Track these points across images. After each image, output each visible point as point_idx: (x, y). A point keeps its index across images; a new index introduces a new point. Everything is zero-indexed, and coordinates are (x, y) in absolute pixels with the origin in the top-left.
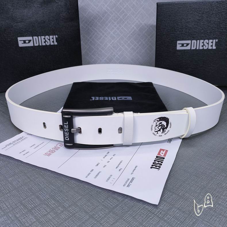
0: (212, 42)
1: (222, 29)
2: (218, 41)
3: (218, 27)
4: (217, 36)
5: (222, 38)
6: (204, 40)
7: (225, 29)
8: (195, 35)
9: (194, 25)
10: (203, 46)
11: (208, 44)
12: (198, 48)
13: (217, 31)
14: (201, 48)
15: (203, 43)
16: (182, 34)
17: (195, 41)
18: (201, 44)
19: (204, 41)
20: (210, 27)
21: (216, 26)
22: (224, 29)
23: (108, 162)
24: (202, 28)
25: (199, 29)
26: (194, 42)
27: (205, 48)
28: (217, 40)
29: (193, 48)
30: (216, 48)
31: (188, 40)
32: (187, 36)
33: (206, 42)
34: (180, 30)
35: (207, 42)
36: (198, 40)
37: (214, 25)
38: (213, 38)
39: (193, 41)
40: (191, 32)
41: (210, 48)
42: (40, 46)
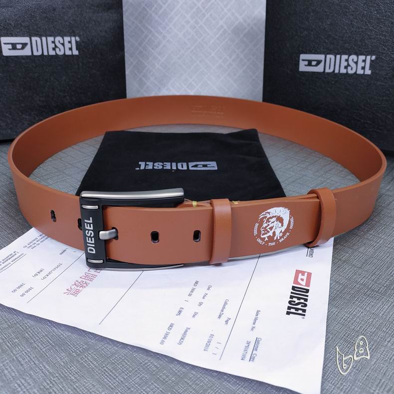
23: (200, 304)
42: (46, 56)
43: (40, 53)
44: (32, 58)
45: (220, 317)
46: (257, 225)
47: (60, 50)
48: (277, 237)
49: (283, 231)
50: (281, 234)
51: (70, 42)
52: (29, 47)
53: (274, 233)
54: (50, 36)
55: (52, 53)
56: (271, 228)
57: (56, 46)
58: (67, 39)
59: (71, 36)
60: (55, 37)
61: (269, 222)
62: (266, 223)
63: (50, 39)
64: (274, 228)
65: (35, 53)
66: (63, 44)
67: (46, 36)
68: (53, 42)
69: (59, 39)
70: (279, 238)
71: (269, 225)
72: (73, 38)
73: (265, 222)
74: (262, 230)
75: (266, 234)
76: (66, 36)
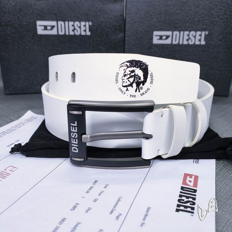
0: (200, 35)
1: (214, 18)
2: (209, 33)
3: (208, 14)
4: (207, 27)
5: (213, 30)
6: (190, 31)
7: (218, 18)
8: (178, 24)
9: (177, 9)
10: (187, 40)
11: (195, 37)
12: (181, 43)
13: (207, 20)
14: (185, 43)
15: (188, 35)
16: (160, 21)
17: (178, 33)
18: (186, 37)
19: (189, 33)
20: (198, 14)
21: (206, 13)
22: (216, 17)
24: (187, 15)
25: (183, 16)
26: (176, 35)
27: (191, 43)
28: (207, 33)
29: (174, 43)
30: (206, 43)
31: (169, 30)
32: (167, 25)
33: (192, 35)
34: (157, 16)
35: (194, 35)
36: (182, 31)
37: (203, 10)
38: (202, 29)
39: (175, 33)
40: (172, 20)
41: (198, 43)
42: (67, 35)
43: (63, 33)
44: (58, 36)
47: (77, 31)
51: (85, 26)
52: (55, 28)
54: (71, 21)
55: (72, 33)
57: (75, 29)
58: (83, 23)
59: (86, 21)
60: (74, 22)
63: (71, 23)
65: (60, 33)
66: (80, 27)
67: (68, 21)
68: (73, 26)
69: (77, 23)
72: (87, 23)
76: (83, 21)
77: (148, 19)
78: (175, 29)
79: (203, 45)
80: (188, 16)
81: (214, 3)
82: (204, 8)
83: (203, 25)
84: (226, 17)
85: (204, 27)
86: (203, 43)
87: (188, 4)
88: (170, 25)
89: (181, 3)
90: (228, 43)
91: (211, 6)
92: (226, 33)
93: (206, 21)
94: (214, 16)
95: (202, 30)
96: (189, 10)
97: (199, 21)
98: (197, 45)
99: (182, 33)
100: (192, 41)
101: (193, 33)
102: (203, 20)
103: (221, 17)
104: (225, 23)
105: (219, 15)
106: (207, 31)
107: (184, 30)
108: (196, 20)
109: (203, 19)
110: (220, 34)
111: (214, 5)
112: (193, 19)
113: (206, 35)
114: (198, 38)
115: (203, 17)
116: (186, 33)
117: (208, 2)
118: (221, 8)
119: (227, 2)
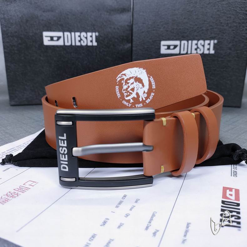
43: (69, 44)
44: (64, 47)
45: (147, 228)
46: (117, 87)
47: (84, 42)
48: (142, 98)
49: (146, 92)
50: (146, 95)
51: (91, 36)
52: (62, 39)
53: (137, 94)
55: (78, 44)
56: (133, 89)
57: (81, 39)
58: (89, 34)
60: (81, 32)
61: (128, 83)
62: (126, 85)
63: (77, 34)
64: (136, 89)
65: (66, 44)
66: (86, 38)
67: (71, 32)
68: (79, 36)
69: (83, 34)
70: (144, 99)
71: (129, 87)
72: (94, 34)
73: (124, 84)
74: (124, 92)
75: (129, 95)
77: (155, 29)
78: (182, 39)
79: (212, 54)
80: (196, 25)
81: (222, 12)
82: (212, 17)
83: (211, 33)
84: (235, 25)
85: (213, 35)
86: (212, 52)
87: (195, 12)
88: (178, 34)
89: (188, 11)
90: (238, 51)
91: (219, 14)
92: (236, 42)
93: (215, 30)
94: (222, 25)
95: (210, 39)
96: (197, 19)
97: (207, 30)
98: (206, 54)
99: (190, 42)
100: (200, 50)
101: (201, 42)
102: (211, 29)
103: (230, 25)
104: (234, 32)
105: (228, 23)
106: (216, 39)
107: (192, 40)
108: (204, 29)
109: (211, 27)
110: (230, 42)
111: (223, 13)
112: (201, 28)
113: (215, 44)
114: (207, 47)
115: (211, 26)
116: (195, 42)
117: (216, 10)
118: (229, 16)
119: (236, 9)
